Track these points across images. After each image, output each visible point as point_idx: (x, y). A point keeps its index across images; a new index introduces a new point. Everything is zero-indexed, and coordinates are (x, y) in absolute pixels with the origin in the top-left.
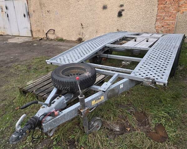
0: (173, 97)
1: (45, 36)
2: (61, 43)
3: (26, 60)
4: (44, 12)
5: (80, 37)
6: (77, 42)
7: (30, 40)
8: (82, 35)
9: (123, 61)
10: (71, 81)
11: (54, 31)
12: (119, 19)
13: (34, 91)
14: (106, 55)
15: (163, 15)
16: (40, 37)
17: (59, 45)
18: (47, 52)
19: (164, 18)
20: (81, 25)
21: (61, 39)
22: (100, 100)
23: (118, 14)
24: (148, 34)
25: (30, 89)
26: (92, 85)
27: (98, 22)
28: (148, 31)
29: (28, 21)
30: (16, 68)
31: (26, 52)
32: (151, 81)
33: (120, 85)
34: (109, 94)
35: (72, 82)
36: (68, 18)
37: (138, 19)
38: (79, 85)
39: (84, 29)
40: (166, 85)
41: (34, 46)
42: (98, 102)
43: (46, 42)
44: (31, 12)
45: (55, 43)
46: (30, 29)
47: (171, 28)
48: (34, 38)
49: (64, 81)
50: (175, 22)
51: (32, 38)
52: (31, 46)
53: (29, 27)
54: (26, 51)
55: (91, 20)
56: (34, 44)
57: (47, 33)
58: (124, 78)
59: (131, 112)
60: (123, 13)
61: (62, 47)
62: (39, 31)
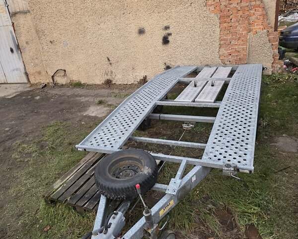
0: (261, 176)
1: (51, 81)
2: (78, 91)
3: (33, 132)
4: (45, 44)
5: (109, 77)
6: (104, 86)
7: (26, 90)
8: (111, 76)
9: (183, 122)
10: (126, 187)
11: (65, 71)
12: (165, 47)
13: (68, 199)
14: (158, 115)
15: (229, 37)
16: (42, 82)
17: (77, 96)
18: (60, 111)
19: (230, 42)
20: (107, 59)
21: (78, 83)
22: (169, 207)
23: (163, 40)
24: (210, 67)
25: (61, 197)
26: (154, 184)
27: (133, 54)
28: (209, 63)
29: (20, 59)
30: (20, 149)
31: (26, 114)
32: (232, 169)
33: (191, 178)
34: (179, 195)
35: (128, 188)
36: (85, 51)
37: (194, 47)
38: (140, 195)
39: (113, 65)
40: (253, 172)
41: (37, 102)
42: (167, 210)
43: (54, 92)
44: (22, 44)
45: (69, 92)
46: (23, 71)
47: (242, 56)
48: (32, 85)
49: (117, 188)
50: (247, 48)
51: (29, 85)
52: (30, 101)
53: (22, 67)
54: (26, 112)
55: (122, 52)
56: (36, 97)
57: (53, 77)
58: (195, 166)
59: (210, 210)
60: (170, 38)
61: (83, 99)
62: (39, 73)
